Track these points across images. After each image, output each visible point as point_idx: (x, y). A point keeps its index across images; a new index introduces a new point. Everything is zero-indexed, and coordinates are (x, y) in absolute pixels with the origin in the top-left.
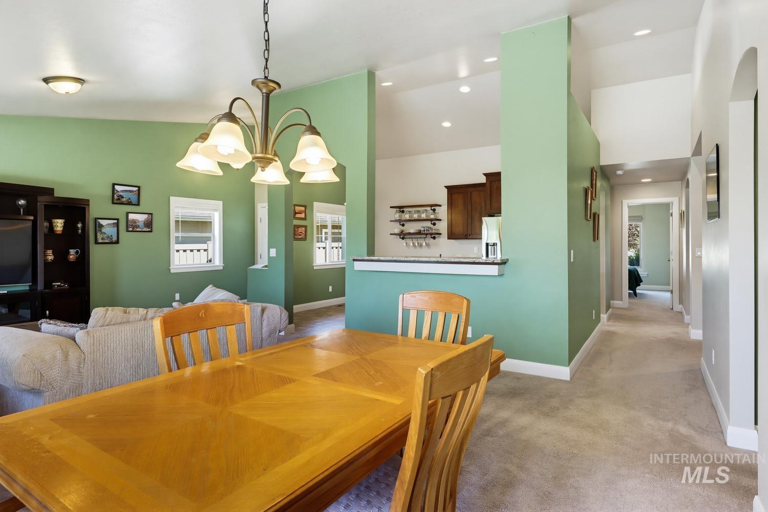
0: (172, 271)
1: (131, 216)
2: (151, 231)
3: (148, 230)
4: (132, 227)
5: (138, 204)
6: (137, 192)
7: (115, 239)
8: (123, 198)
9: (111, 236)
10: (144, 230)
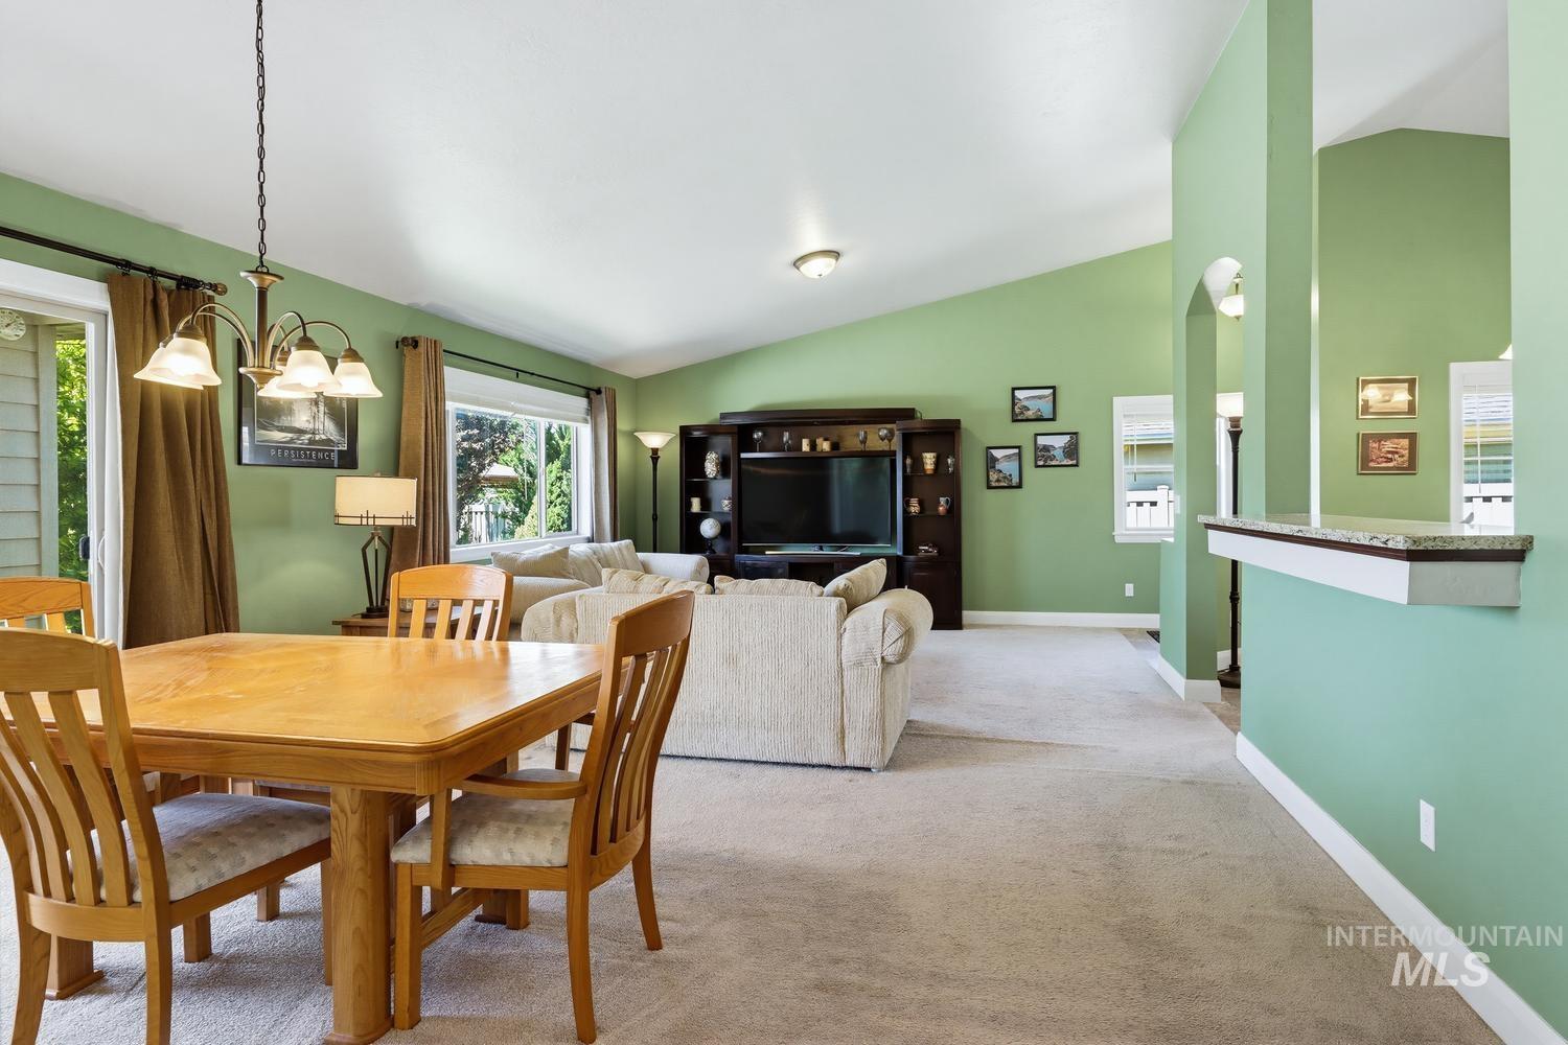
0: (1118, 540)
1: (1042, 441)
2: (1076, 465)
3: (1071, 463)
4: (1043, 457)
5: (1053, 419)
6: (1051, 397)
7: (1015, 480)
8: (1029, 410)
9: (1010, 475)
10: (1065, 463)
